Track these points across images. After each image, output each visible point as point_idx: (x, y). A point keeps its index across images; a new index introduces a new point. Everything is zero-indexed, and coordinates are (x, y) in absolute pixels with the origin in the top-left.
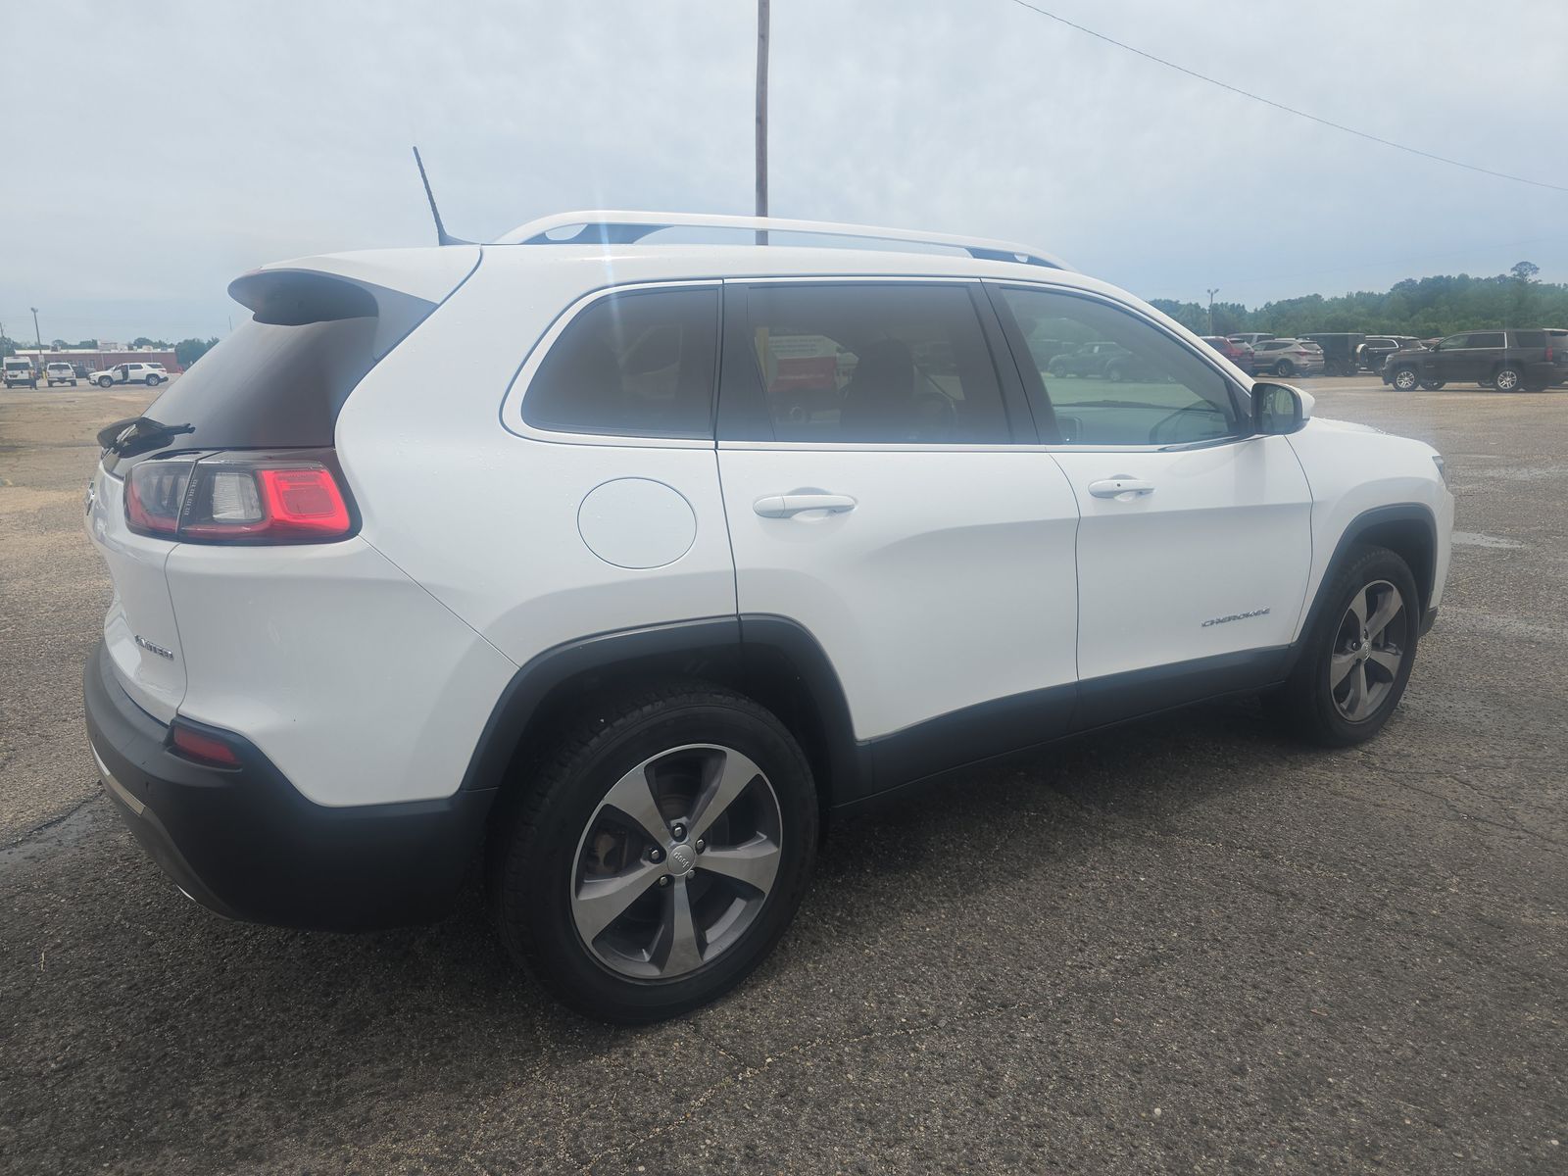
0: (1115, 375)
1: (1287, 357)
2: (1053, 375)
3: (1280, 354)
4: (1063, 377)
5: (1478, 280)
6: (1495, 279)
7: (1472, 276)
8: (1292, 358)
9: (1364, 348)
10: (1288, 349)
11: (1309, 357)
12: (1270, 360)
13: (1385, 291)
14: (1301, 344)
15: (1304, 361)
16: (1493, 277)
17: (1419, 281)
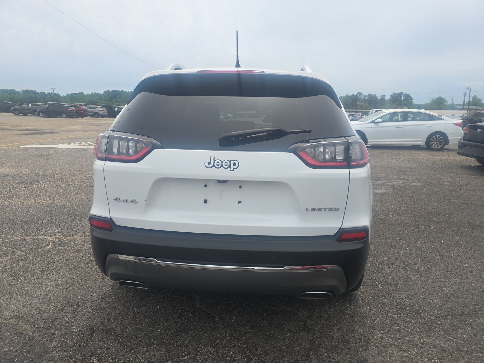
0: (42, 114)
1: (97, 111)
2: (13, 114)
3: (94, 110)
4: (18, 115)
5: (126, 92)
6: (130, 92)
7: (124, 91)
8: (98, 112)
9: (117, 109)
10: (97, 109)
11: (103, 112)
12: (92, 112)
13: (102, 93)
14: (100, 107)
15: (102, 113)
16: (129, 91)
17: (111, 91)
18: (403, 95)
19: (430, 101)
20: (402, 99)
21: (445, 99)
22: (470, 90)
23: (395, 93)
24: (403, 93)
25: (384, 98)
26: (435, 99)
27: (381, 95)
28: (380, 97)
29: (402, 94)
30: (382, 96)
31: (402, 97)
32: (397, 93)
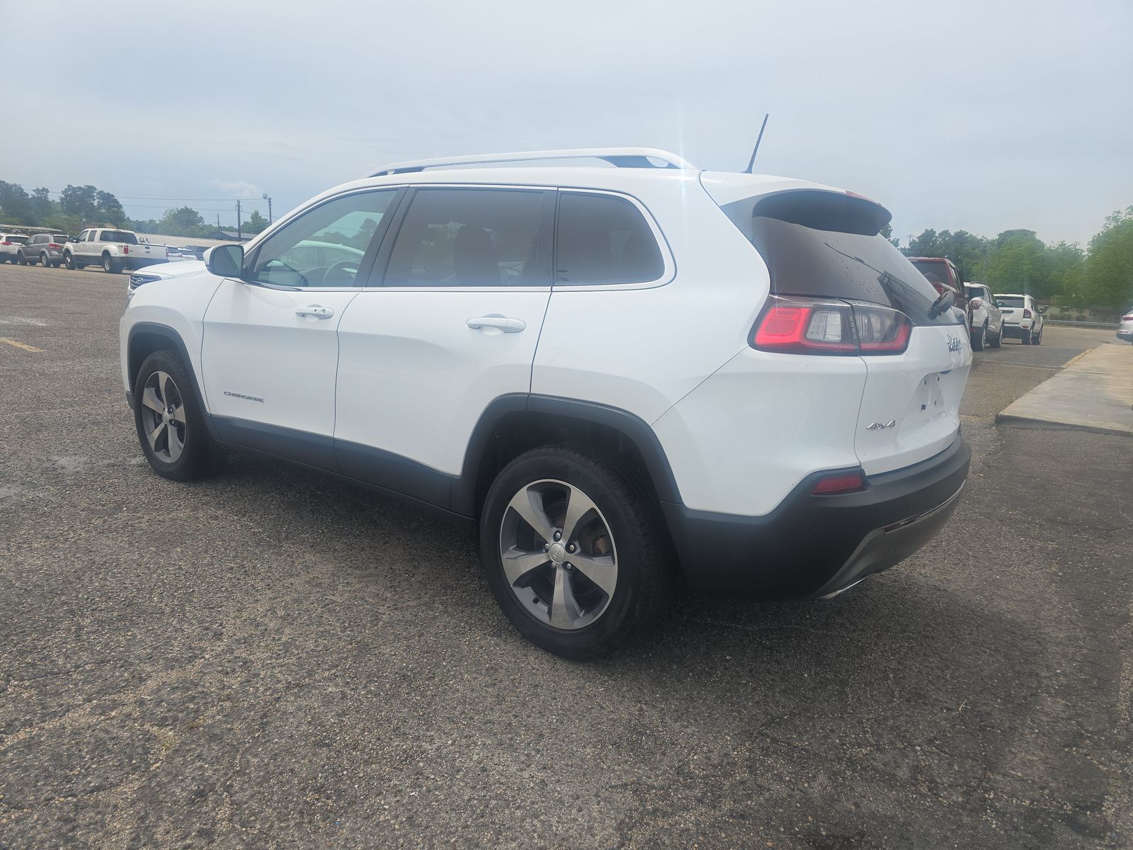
18: (95, 194)
19: (164, 215)
20: (95, 203)
21: (197, 213)
22: (270, 202)
23: (73, 188)
24: (96, 189)
25: (46, 197)
26: (176, 212)
27: (35, 189)
28: (34, 193)
29: (93, 192)
30: (37, 191)
31: (94, 200)
32: (79, 188)
